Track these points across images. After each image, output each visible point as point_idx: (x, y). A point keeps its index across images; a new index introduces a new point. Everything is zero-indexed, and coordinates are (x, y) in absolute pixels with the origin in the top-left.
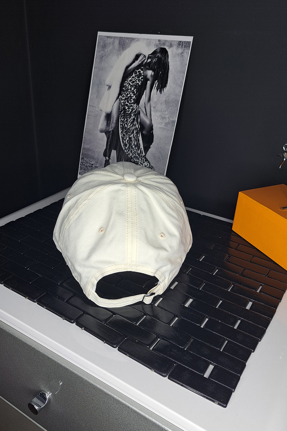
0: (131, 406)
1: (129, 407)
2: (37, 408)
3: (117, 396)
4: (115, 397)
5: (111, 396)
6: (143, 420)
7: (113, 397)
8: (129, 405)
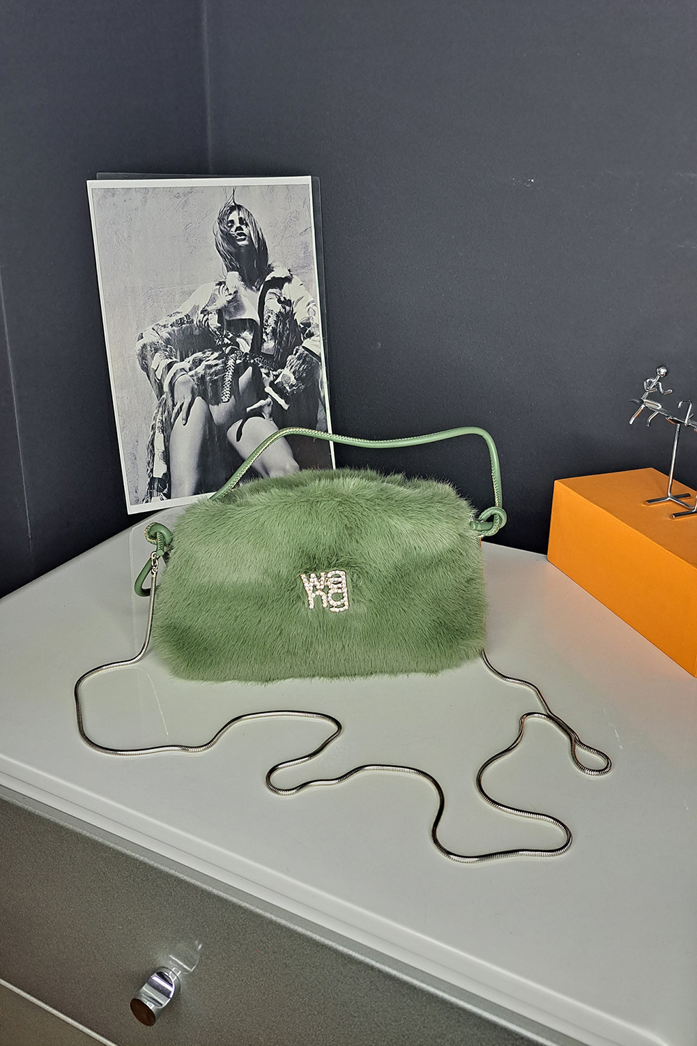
0: (377, 965)
1: (372, 968)
2: (152, 1007)
3: (344, 946)
4: (341, 948)
5: (330, 949)
6: (406, 993)
7: (336, 951)
8: (373, 963)
